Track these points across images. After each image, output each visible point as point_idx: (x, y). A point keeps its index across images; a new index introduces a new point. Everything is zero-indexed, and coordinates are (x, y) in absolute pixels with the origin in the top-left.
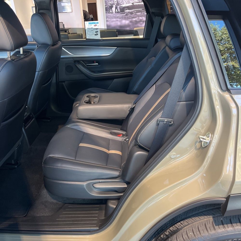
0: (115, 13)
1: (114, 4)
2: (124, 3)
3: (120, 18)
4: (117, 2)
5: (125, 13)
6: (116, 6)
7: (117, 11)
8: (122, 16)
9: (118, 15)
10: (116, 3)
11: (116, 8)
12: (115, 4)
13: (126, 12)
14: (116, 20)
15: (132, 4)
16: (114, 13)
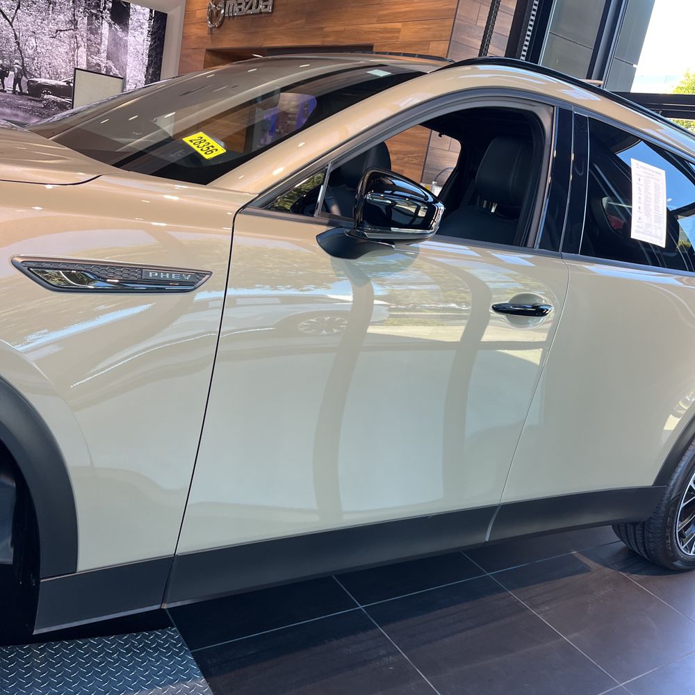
1: (11, 68)
2: (43, 75)
3: (26, 111)
4: (23, 66)
5: (41, 101)
6: (18, 75)
7: (18, 89)
8: (33, 107)
9: (20, 102)
10: (18, 68)
11: (17, 80)
12: (16, 69)
13: (46, 100)
15: (65, 84)
16: (8, 92)
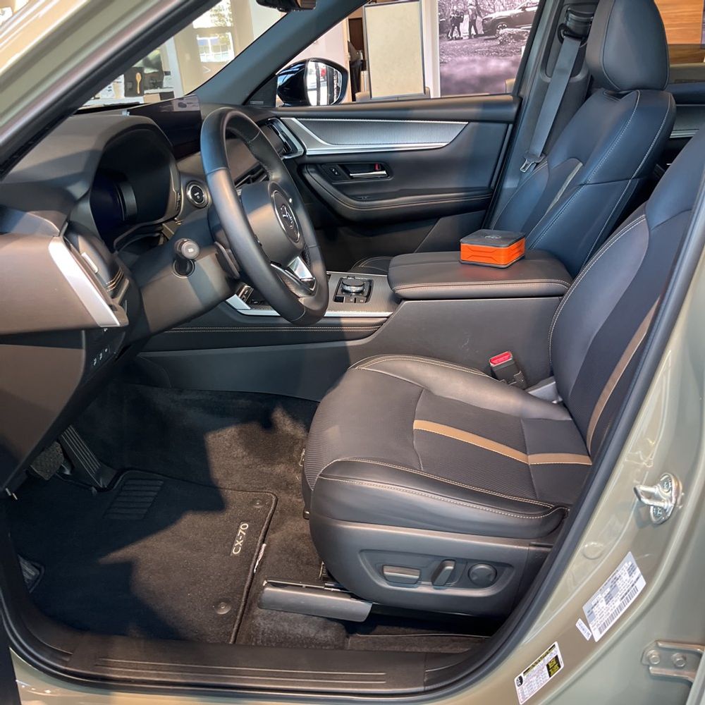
0: (467, 37)
1: (465, 11)
2: (497, 8)
3: (482, 54)
4: (477, 5)
5: (497, 38)
6: (473, 17)
7: (473, 32)
8: (489, 47)
9: (477, 45)
10: (472, 9)
11: (472, 23)
12: (470, 11)
13: (501, 35)
14: (471, 58)
15: (520, 11)
16: (464, 38)
